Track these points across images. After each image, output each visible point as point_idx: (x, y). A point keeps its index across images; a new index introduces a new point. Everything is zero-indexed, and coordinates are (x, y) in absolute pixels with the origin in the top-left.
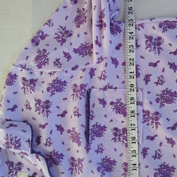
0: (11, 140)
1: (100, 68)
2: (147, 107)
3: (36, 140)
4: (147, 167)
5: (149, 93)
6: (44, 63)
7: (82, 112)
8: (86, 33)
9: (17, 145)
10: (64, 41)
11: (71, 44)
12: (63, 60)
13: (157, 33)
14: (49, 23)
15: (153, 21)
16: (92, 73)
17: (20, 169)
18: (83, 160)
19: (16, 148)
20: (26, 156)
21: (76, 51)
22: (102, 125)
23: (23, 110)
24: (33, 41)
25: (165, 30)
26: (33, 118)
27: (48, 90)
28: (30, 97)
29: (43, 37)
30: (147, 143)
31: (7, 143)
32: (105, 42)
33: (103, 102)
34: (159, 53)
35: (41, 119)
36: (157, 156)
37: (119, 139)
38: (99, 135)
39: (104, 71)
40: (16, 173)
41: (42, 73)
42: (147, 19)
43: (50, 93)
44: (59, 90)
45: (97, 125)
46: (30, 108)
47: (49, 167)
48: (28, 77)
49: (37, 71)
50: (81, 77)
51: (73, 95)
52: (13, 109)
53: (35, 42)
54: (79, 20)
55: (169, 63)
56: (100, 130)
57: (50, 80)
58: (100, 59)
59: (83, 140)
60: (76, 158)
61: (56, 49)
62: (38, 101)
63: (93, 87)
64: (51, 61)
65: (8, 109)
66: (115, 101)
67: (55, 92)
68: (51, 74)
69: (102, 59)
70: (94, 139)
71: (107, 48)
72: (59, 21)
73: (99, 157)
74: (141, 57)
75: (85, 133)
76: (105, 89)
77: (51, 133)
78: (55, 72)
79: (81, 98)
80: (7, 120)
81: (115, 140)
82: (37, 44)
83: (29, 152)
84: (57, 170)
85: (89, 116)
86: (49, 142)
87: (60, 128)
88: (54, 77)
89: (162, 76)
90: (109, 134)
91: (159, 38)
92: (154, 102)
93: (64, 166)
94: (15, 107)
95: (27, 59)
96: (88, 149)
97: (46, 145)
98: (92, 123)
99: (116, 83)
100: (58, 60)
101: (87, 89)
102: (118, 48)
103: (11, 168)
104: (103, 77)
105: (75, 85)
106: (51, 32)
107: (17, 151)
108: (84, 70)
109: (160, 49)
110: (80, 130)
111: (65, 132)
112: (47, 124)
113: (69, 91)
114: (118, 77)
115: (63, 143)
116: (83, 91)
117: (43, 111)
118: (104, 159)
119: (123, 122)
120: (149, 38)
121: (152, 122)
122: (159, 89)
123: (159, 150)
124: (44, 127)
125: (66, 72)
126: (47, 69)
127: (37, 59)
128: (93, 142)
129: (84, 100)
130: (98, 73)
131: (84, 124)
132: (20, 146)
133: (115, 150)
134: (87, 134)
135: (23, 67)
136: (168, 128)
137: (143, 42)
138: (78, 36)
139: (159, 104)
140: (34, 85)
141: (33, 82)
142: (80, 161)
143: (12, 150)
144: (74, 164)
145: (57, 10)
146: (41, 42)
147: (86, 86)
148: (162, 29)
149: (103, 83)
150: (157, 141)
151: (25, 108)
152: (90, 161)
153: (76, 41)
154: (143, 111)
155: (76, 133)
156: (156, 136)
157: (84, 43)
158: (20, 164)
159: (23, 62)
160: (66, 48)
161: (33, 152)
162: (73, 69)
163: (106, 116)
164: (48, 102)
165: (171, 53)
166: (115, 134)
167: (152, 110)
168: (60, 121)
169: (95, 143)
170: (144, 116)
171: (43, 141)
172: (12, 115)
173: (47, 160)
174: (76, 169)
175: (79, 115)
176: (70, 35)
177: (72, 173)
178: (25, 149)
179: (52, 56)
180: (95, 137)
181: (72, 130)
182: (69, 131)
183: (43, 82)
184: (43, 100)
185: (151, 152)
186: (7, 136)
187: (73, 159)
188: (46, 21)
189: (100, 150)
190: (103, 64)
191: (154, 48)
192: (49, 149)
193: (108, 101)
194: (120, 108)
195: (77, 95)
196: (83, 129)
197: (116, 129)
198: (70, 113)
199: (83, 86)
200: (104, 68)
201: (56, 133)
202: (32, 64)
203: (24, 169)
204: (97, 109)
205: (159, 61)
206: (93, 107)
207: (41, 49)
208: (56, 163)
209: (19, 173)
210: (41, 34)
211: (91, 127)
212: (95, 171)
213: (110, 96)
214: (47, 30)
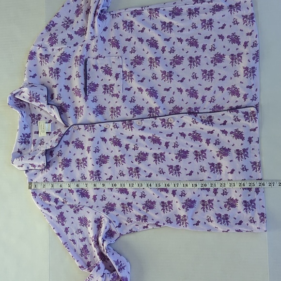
0: (33, 95)
1: (93, 44)
2: (125, 68)
3: (50, 97)
4: (125, 108)
5: (126, 59)
6: (55, 43)
7: (82, 74)
8: (82, 20)
9: (37, 99)
10: (68, 26)
11: (73, 28)
12: (68, 39)
13: (130, 18)
14: (57, 15)
15: (127, 10)
16: (88, 47)
17: (39, 119)
18: (83, 107)
19: (37, 101)
20: (43, 108)
21: (76, 33)
22: (96, 83)
23: (41, 77)
24: (47, 28)
25: (135, 16)
26: (48, 82)
27: (58, 60)
28: (46, 67)
29: (54, 25)
30: (126, 93)
31: (30, 98)
32: (96, 25)
33: (96, 67)
34: (132, 32)
35: (54, 82)
36: (132, 101)
37: (108, 92)
38: (94, 90)
39: (96, 45)
40: (37, 122)
41: (53, 49)
42: (123, 9)
43: (59, 63)
44: (66, 61)
45: (92, 84)
46: (46, 75)
47: (60, 114)
48: (44, 53)
49: (50, 49)
50: (80, 51)
51: (75, 63)
52: (34, 77)
53: (48, 28)
54: (78, 12)
55: (138, 38)
56: (94, 87)
57: (59, 54)
58: (93, 38)
59: (82, 93)
60: (79, 107)
61: (62, 32)
62: (51, 69)
63: (89, 57)
64: (59, 41)
65: (30, 76)
66: (104, 66)
67: (63, 62)
68: (59, 50)
69: (94, 37)
70: (90, 93)
71: (98, 31)
72: (64, 14)
73: (94, 105)
74: (120, 35)
75: (84, 89)
76: (97, 58)
77: (61, 91)
78: (62, 48)
79: (80, 65)
80: (29, 84)
81: (104, 92)
82: (50, 30)
83: (46, 104)
84: (66, 116)
85: (86, 77)
86: (60, 97)
87: (67, 88)
88: (61, 52)
89: (134, 47)
90: (100, 89)
91: (132, 22)
92: (129, 65)
93: (70, 112)
94: (35, 75)
95: (43, 40)
96: (86, 99)
97: (57, 99)
98: (89, 82)
99: (104, 54)
100: (64, 40)
101: (84, 58)
102: (105, 30)
103: (33, 118)
104: (95, 50)
105: (76, 57)
106: (59, 21)
107: (38, 104)
108: (82, 45)
109: (132, 29)
110: (81, 87)
111: (71, 90)
112: (58, 84)
113: (72, 61)
114: (105, 49)
115: (69, 98)
116: (82, 60)
117: (55, 75)
118: (98, 106)
119: (109, 80)
120: (125, 22)
121: (129, 78)
122: (133, 56)
123: (134, 97)
124: (55, 86)
125: (70, 47)
126: (56, 47)
127: (49, 40)
128: (90, 94)
129: (83, 66)
130: (92, 47)
131: (83, 83)
132: (39, 99)
133: (105, 99)
134: (85, 89)
135: (40, 46)
136: (139, 81)
137: (121, 25)
138: (77, 22)
139: (133, 66)
140: (48, 58)
141: (47, 56)
142: (81, 107)
143: (34, 103)
144: (77, 111)
145: (63, 6)
146: (53, 29)
147: (84, 56)
148: (133, 16)
149: (95, 54)
150: (132, 91)
151: (42, 75)
152: (88, 107)
153: (76, 27)
154: (123, 72)
155: (78, 89)
156: (132, 87)
157: (81, 27)
158: (39, 115)
159: (40, 43)
160: (70, 31)
161: (48, 104)
162: (75, 45)
163: (98, 77)
164: (58, 69)
165: (139, 31)
166: (105, 89)
167: (128, 70)
168: (67, 83)
169: (91, 95)
170: (123, 75)
171: (56, 96)
172: (33, 80)
173: (59, 110)
174: (79, 114)
175: (79, 77)
176: (72, 22)
177: (76, 118)
178: (43, 102)
179: (60, 38)
180: (91, 91)
181: (75, 88)
182: (73, 90)
183: (54, 56)
184: (54, 68)
185: (128, 99)
186: (30, 92)
187: (76, 108)
188: (55, 14)
189: (95, 100)
190: (95, 40)
191: (129, 28)
192: (60, 102)
193: (99, 67)
194: (107, 71)
195: (78, 63)
196: (83, 86)
197: (105, 85)
198: (74, 76)
199: (81, 57)
200: (96, 44)
201: (64, 91)
202: (46, 43)
203: (42, 118)
204: (92, 73)
205: (132, 37)
206: (89, 71)
207: (52, 33)
208: (65, 111)
209: (39, 121)
210: (52, 23)
211: (88, 85)
212: (92, 113)
213: (100, 63)
214: (56, 20)
